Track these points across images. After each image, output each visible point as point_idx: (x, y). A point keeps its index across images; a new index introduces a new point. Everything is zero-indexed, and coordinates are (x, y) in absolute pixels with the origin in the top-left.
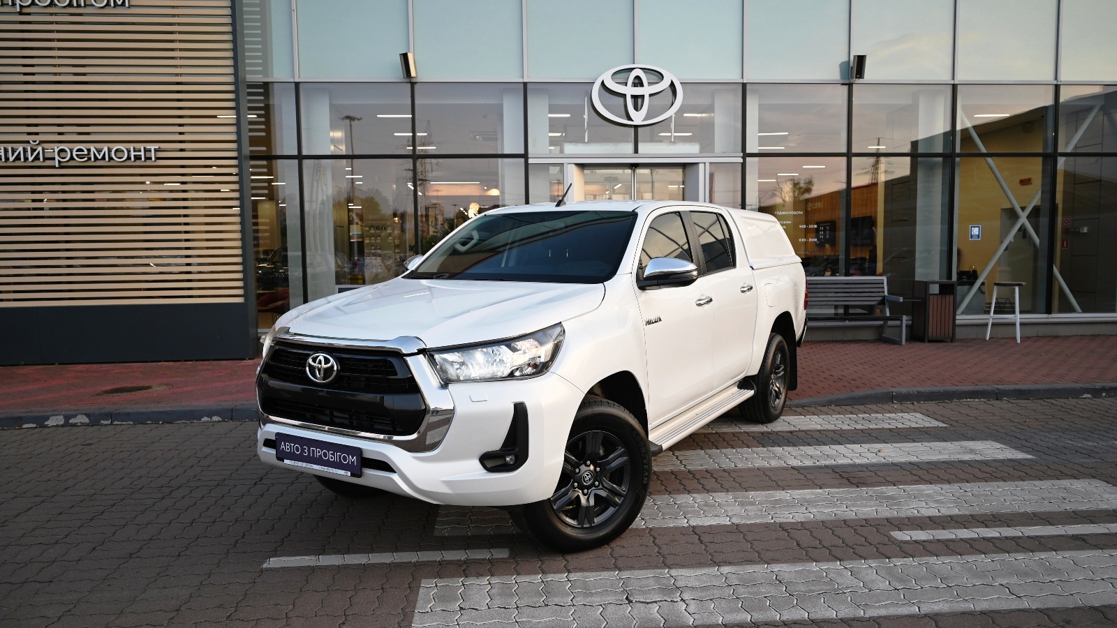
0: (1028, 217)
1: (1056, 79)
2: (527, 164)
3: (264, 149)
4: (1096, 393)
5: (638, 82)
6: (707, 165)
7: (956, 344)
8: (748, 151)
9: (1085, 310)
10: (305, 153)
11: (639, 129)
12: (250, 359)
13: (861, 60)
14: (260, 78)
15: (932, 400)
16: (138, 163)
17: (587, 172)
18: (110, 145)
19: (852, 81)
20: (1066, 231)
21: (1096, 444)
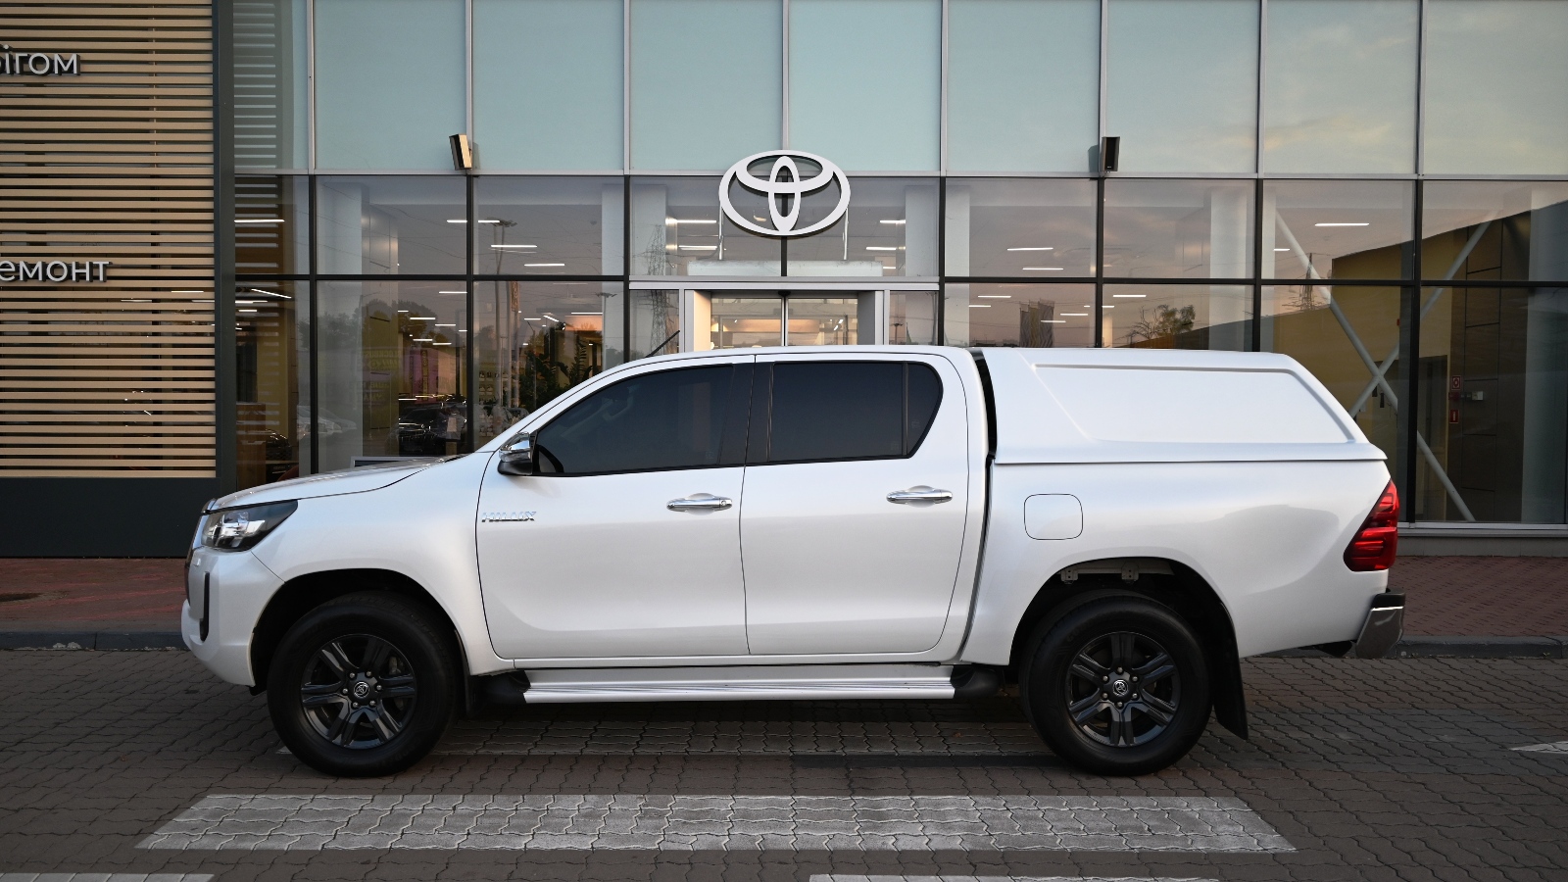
0: (1388, 376)
1: (1417, 172)
2: (627, 291)
6: (888, 293)
8: (947, 274)
9: (1479, 519)
10: (321, 271)
11: (789, 242)
13: (1112, 144)
14: (271, 169)
16: (81, 284)
17: (715, 300)
18: (45, 259)
20: (1455, 397)
21: (1308, 736)
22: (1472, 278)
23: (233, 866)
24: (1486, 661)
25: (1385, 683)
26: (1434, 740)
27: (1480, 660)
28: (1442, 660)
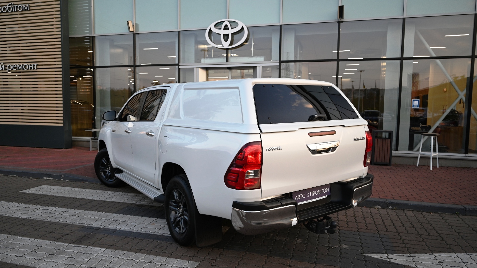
1: (475, 10)
2: (179, 69)
5: (226, 28)
6: (261, 67)
7: (392, 167)
8: (282, 60)
11: (228, 50)
12: (64, 149)
13: (341, 8)
16: (31, 70)
18: (23, 64)
19: (340, 20)
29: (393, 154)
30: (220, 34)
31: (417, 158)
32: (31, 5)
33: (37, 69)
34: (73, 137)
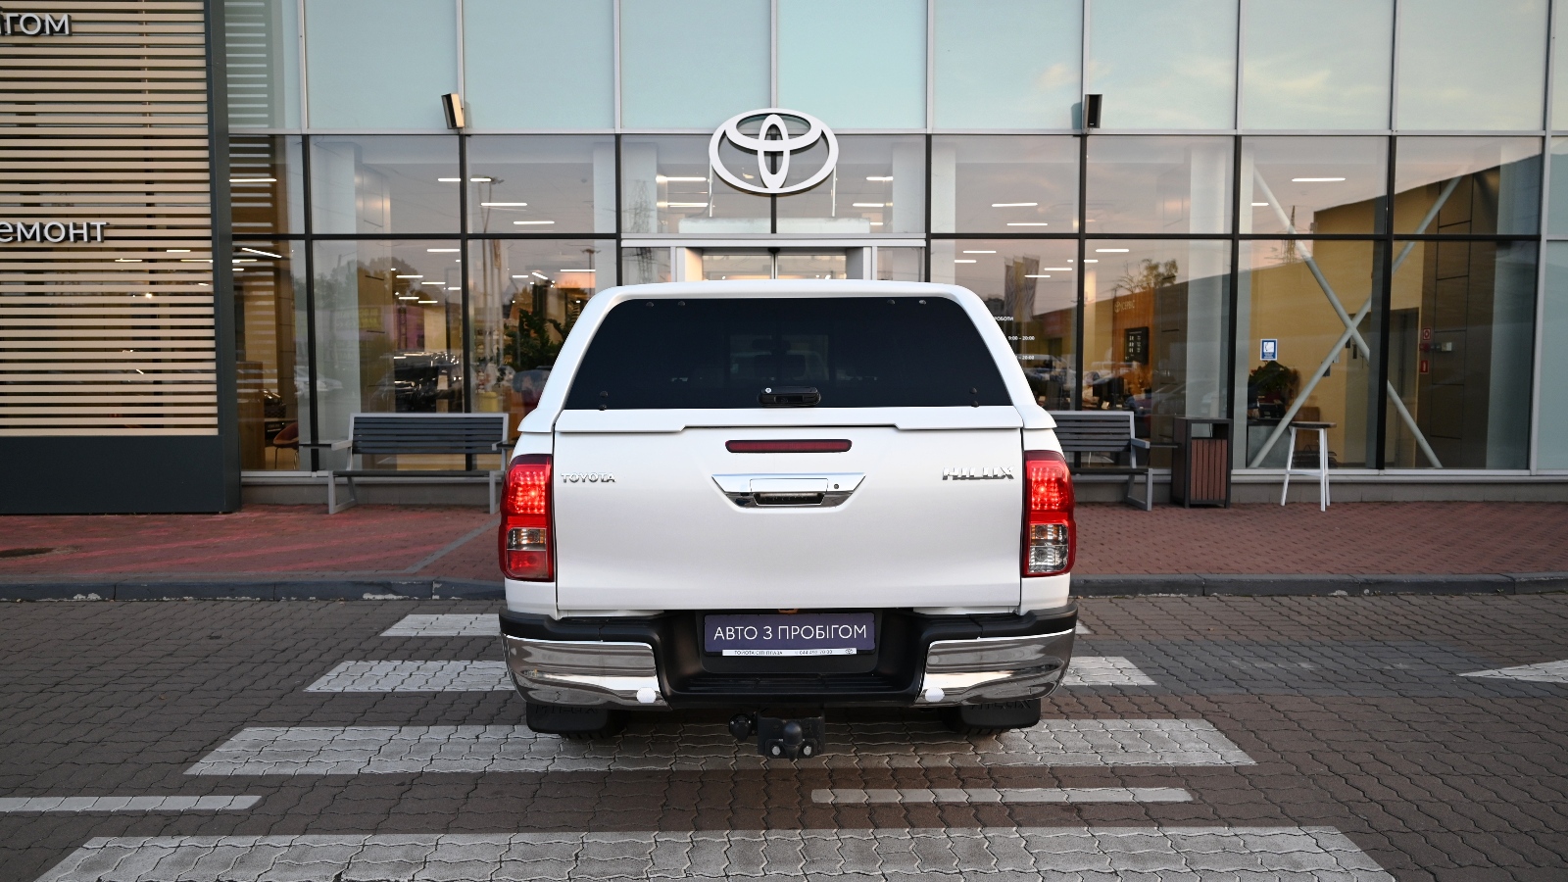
0: (1361, 328)
1: (1390, 128)
2: (619, 249)
3: (269, 225)
4: (1355, 588)
5: (774, 133)
6: (875, 250)
7: (1231, 510)
8: (933, 231)
9: (1446, 465)
10: (316, 230)
11: (778, 199)
12: (224, 513)
13: (1095, 101)
14: (263, 129)
15: (1107, 594)
16: (79, 244)
17: (705, 257)
18: (43, 220)
19: (1085, 131)
20: (1426, 348)
21: (1272, 665)
22: (1443, 232)
23: (276, 789)
24: (1443, 598)
25: (1348, 618)
26: (1389, 668)
27: (1438, 597)
28: (1402, 597)
29: (1233, 479)
30: (755, 152)
31: (1281, 484)
32: (76, 16)
33: (105, 238)
34: (244, 474)
